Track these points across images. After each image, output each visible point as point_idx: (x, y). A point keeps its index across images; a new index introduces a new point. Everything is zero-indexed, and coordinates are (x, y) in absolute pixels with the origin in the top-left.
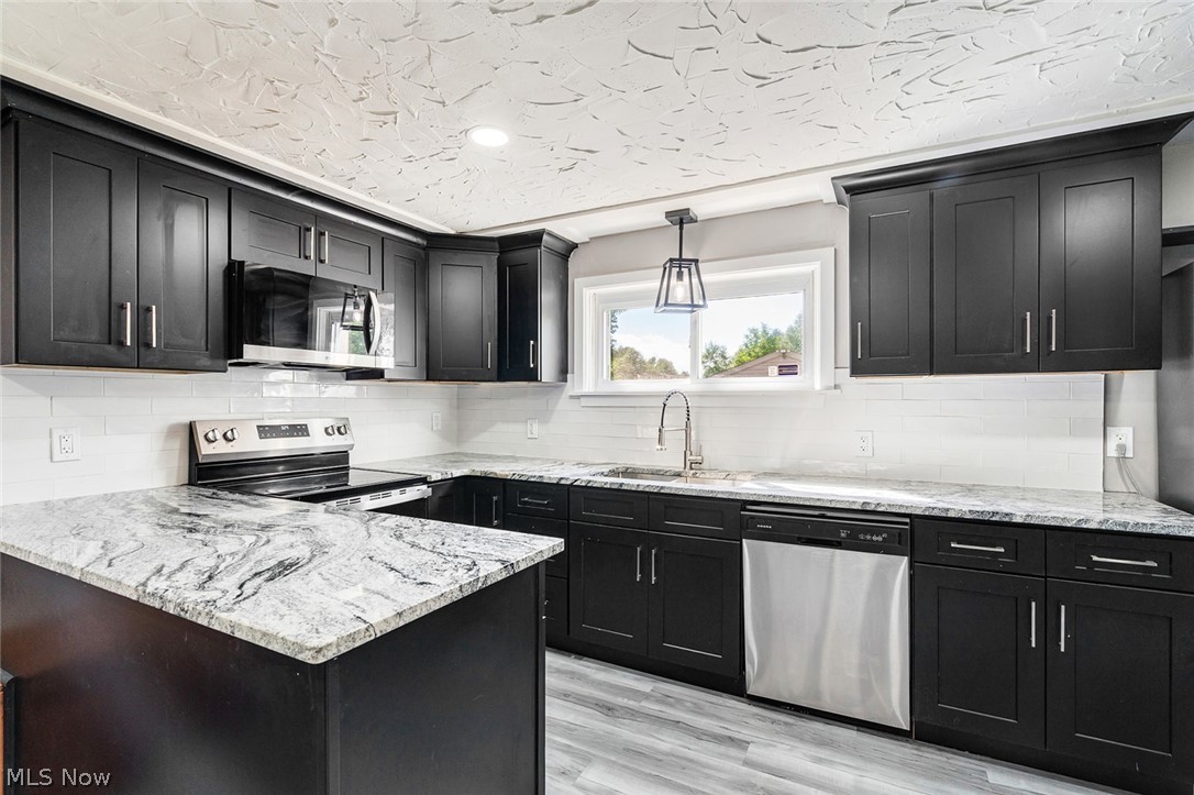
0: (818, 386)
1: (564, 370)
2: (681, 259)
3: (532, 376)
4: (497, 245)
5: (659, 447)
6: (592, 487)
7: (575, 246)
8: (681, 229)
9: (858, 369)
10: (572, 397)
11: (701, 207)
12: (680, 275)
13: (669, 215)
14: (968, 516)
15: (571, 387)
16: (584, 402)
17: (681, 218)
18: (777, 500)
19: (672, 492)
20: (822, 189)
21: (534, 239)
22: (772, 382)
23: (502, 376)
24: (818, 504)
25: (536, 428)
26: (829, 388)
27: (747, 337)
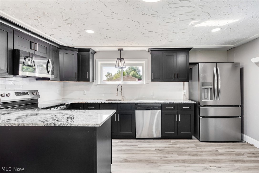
0: (145, 83)
1: (93, 79)
2: (120, 58)
3: (87, 80)
4: (78, 50)
5: (117, 95)
6: (105, 103)
7: (96, 52)
8: (121, 52)
9: (152, 80)
10: (95, 85)
11: (125, 49)
12: (120, 61)
13: (118, 49)
14: (169, 103)
15: (95, 83)
16: (98, 86)
17: (121, 50)
18: (141, 103)
19: (122, 103)
20: (147, 49)
21: (88, 50)
22: (137, 82)
23: (79, 80)
24: (148, 103)
25: (86, 92)
26: (147, 84)
27: (118, 71)
